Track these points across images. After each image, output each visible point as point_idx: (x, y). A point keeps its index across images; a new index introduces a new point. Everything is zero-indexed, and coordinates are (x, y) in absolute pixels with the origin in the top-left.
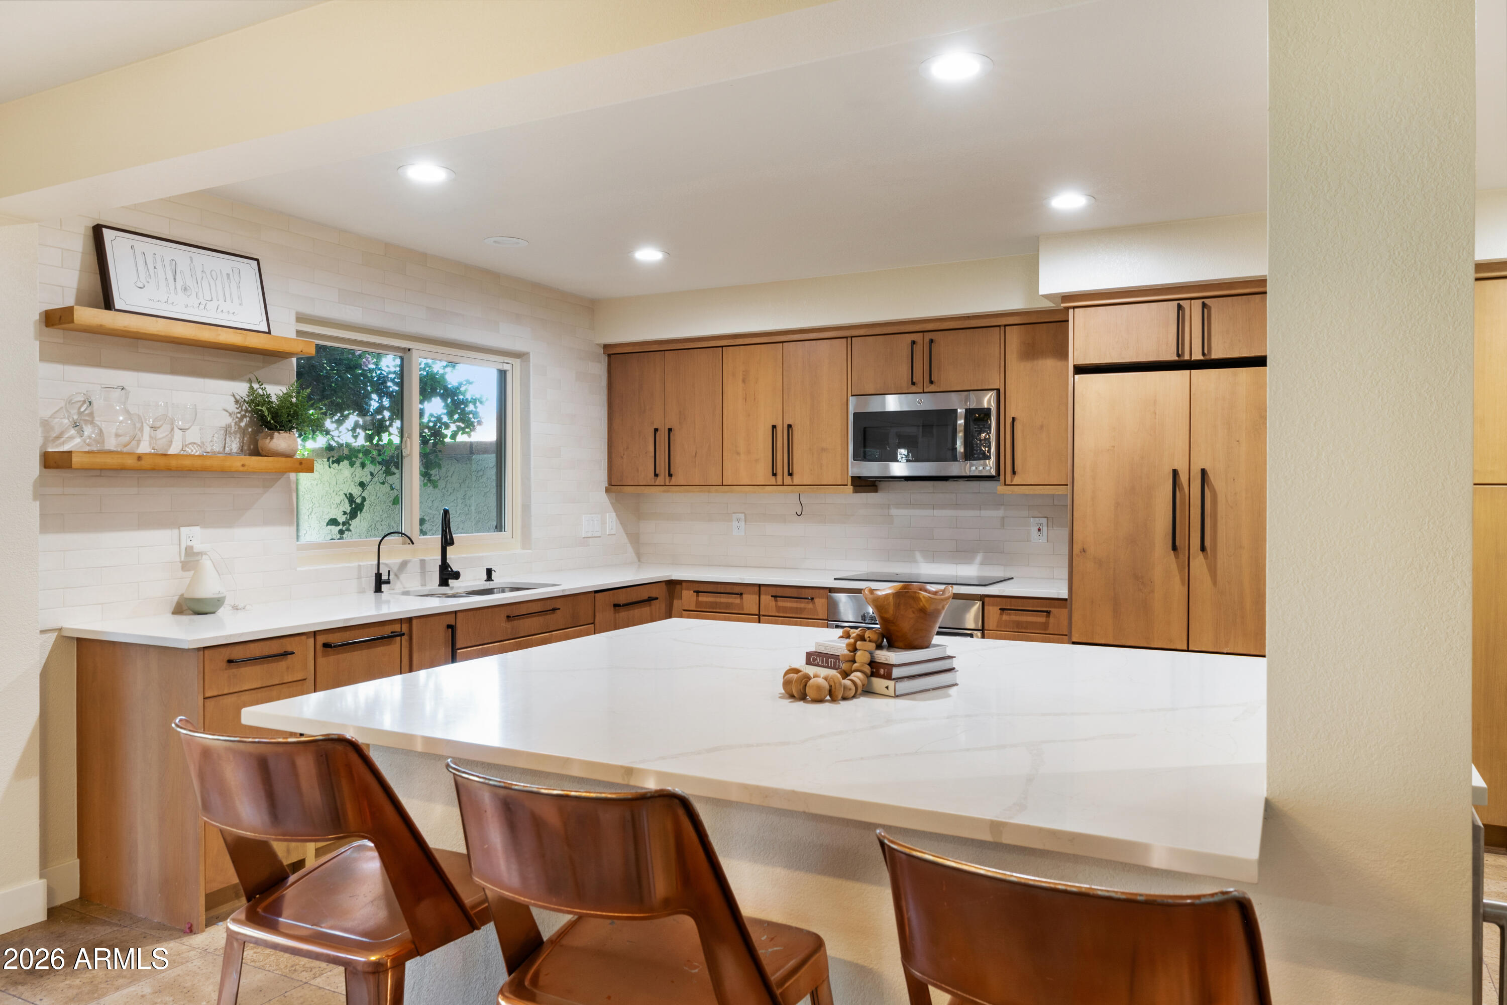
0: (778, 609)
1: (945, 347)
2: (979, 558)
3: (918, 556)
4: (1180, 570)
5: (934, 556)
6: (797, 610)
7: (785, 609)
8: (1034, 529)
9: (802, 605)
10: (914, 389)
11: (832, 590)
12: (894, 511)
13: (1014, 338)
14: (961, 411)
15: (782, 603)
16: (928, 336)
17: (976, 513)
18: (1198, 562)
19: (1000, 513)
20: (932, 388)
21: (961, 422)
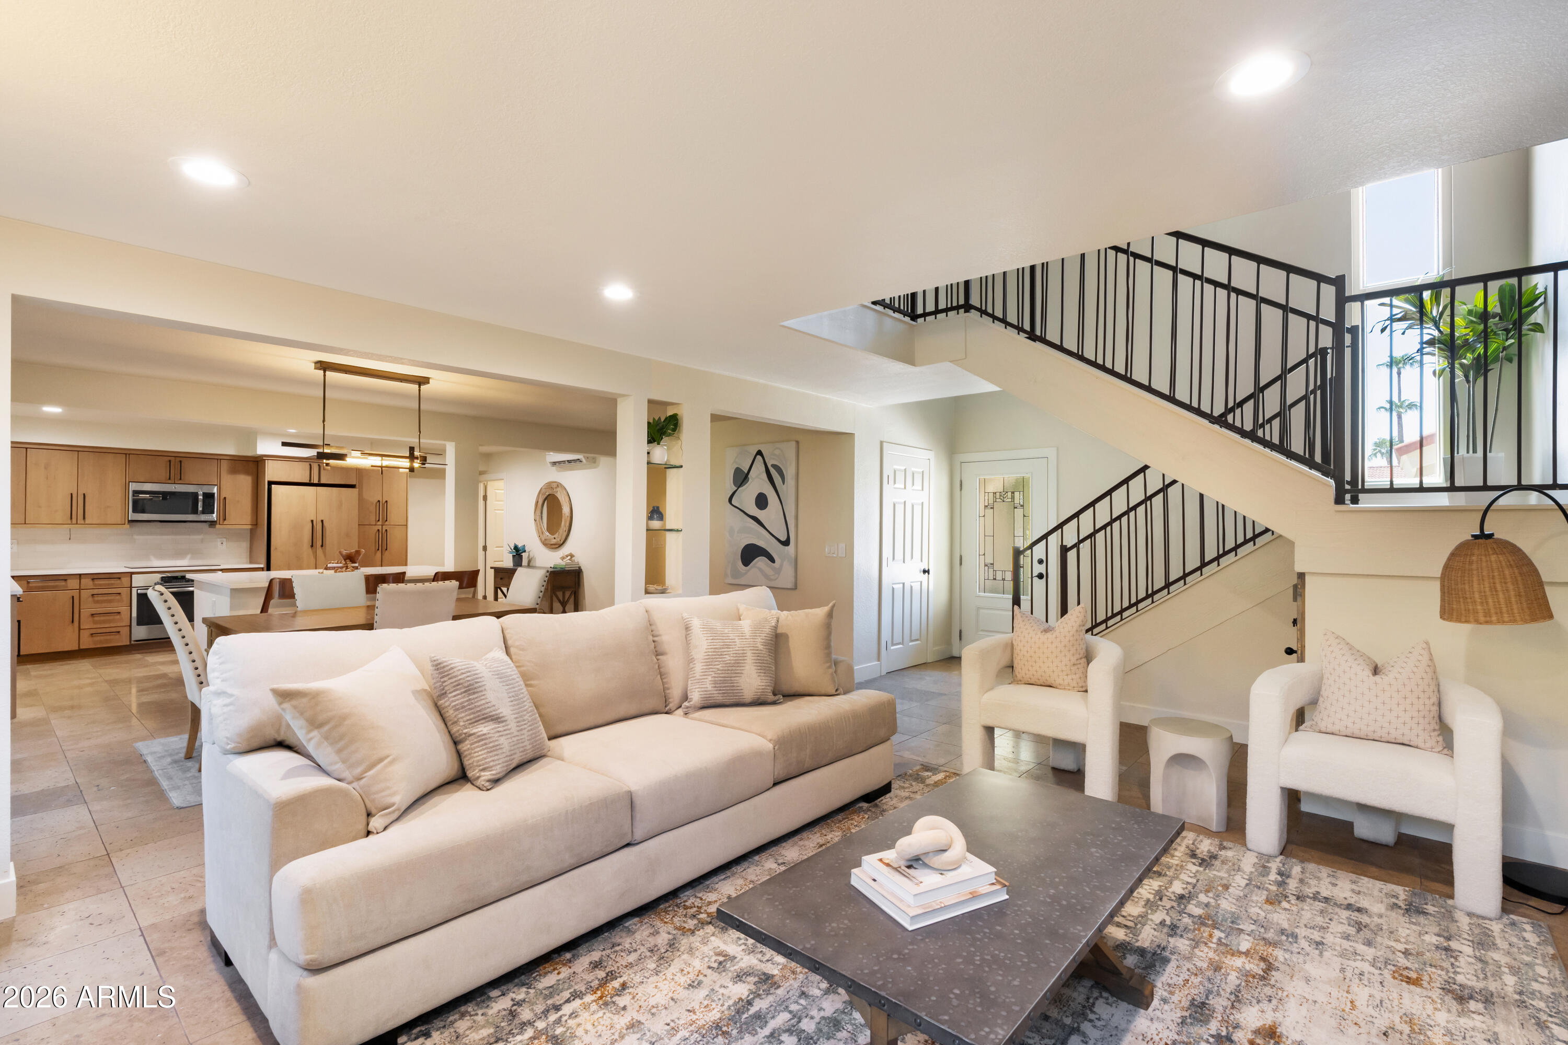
0: (95, 585)
1: (187, 465)
2: (189, 556)
3: (152, 558)
4: (313, 553)
5: (161, 557)
6: (109, 584)
7: (100, 585)
8: (219, 543)
9: (112, 581)
10: (170, 482)
11: (132, 573)
12: (136, 537)
13: (225, 465)
14: (200, 493)
15: (97, 582)
16: (178, 459)
17: (188, 537)
18: (319, 551)
19: (200, 537)
20: (180, 482)
21: (201, 497)
